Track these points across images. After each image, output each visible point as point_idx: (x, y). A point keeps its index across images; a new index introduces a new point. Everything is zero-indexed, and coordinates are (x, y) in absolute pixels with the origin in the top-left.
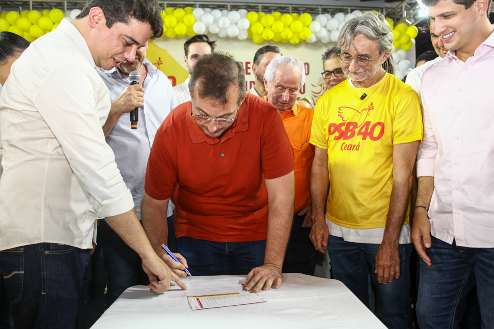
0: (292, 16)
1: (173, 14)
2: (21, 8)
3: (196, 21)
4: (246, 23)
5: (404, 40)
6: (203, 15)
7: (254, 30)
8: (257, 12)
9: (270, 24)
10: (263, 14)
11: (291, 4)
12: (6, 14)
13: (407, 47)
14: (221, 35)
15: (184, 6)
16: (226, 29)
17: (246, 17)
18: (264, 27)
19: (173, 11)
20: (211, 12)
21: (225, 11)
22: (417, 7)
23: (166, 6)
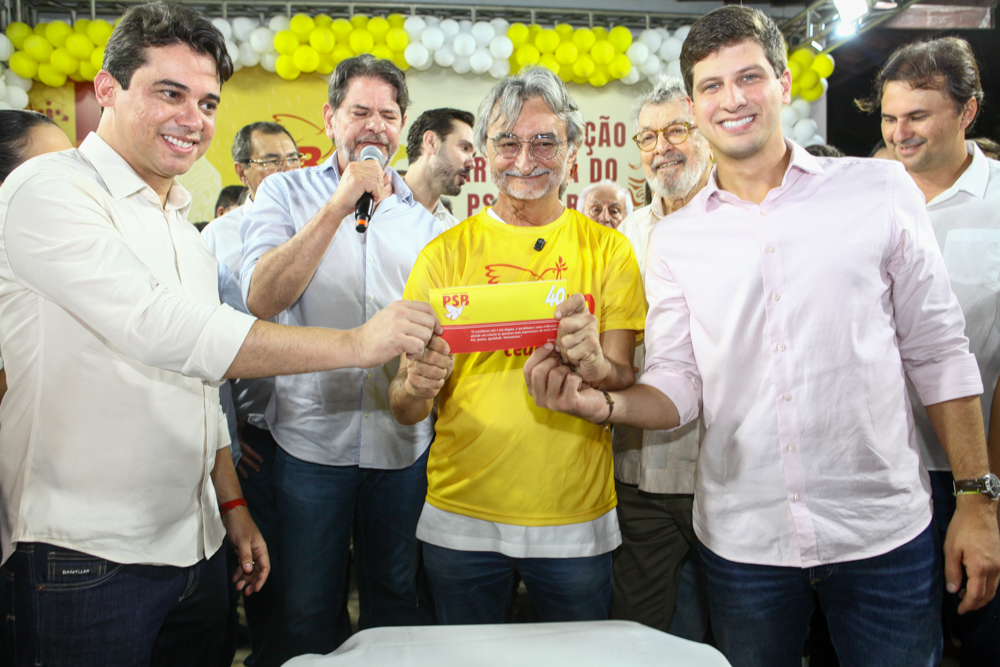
0: (594, 32)
1: (365, 28)
2: (74, 13)
3: (409, 42)
4: (505, 47)
5: (807, 81)
6: (424, 29)
7: (521, 59)
8: (527, 23)
9: (553, 47)
10: (538, 28)
11: (592, 10)
12: (45, 25)
13: (812, 95)
14: (458, 69)
15: (387, 12)
16: (468, 57)
17: (506, 33)
18: (541, 54)
19: (367, 22)
20: (439, 23)
21: (466, 23)
22: (835, 17)
23: (352, 10)
